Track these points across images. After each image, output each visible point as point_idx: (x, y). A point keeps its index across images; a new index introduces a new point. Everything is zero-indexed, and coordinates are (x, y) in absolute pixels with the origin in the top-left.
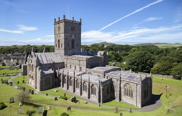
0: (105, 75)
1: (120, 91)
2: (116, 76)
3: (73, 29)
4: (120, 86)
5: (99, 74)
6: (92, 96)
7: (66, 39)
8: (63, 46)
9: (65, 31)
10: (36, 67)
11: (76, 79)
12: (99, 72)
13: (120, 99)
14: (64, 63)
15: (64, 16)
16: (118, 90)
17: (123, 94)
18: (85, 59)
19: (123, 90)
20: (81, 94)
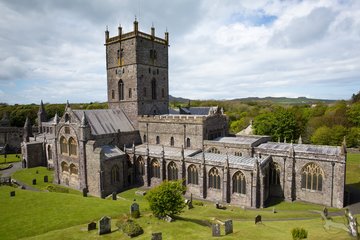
0: (253, 152)
1: (294, 181)
2: (280, 152)
3: (153, 55)
4: (294, 170)
5: (239, 151)
6: (235, 196)
7: (140, 77)
8: (135, 93)
9: (137, 59)
10: (85, 143)
11: (187, 165)
12: (239, 146)
13: (294, 198)
14: (138, 132)
15: (136, 24)
16: (290, 178)
17: (298, 185)
18: (200, 121)
19: (299, 179)
20: (205, 195)
